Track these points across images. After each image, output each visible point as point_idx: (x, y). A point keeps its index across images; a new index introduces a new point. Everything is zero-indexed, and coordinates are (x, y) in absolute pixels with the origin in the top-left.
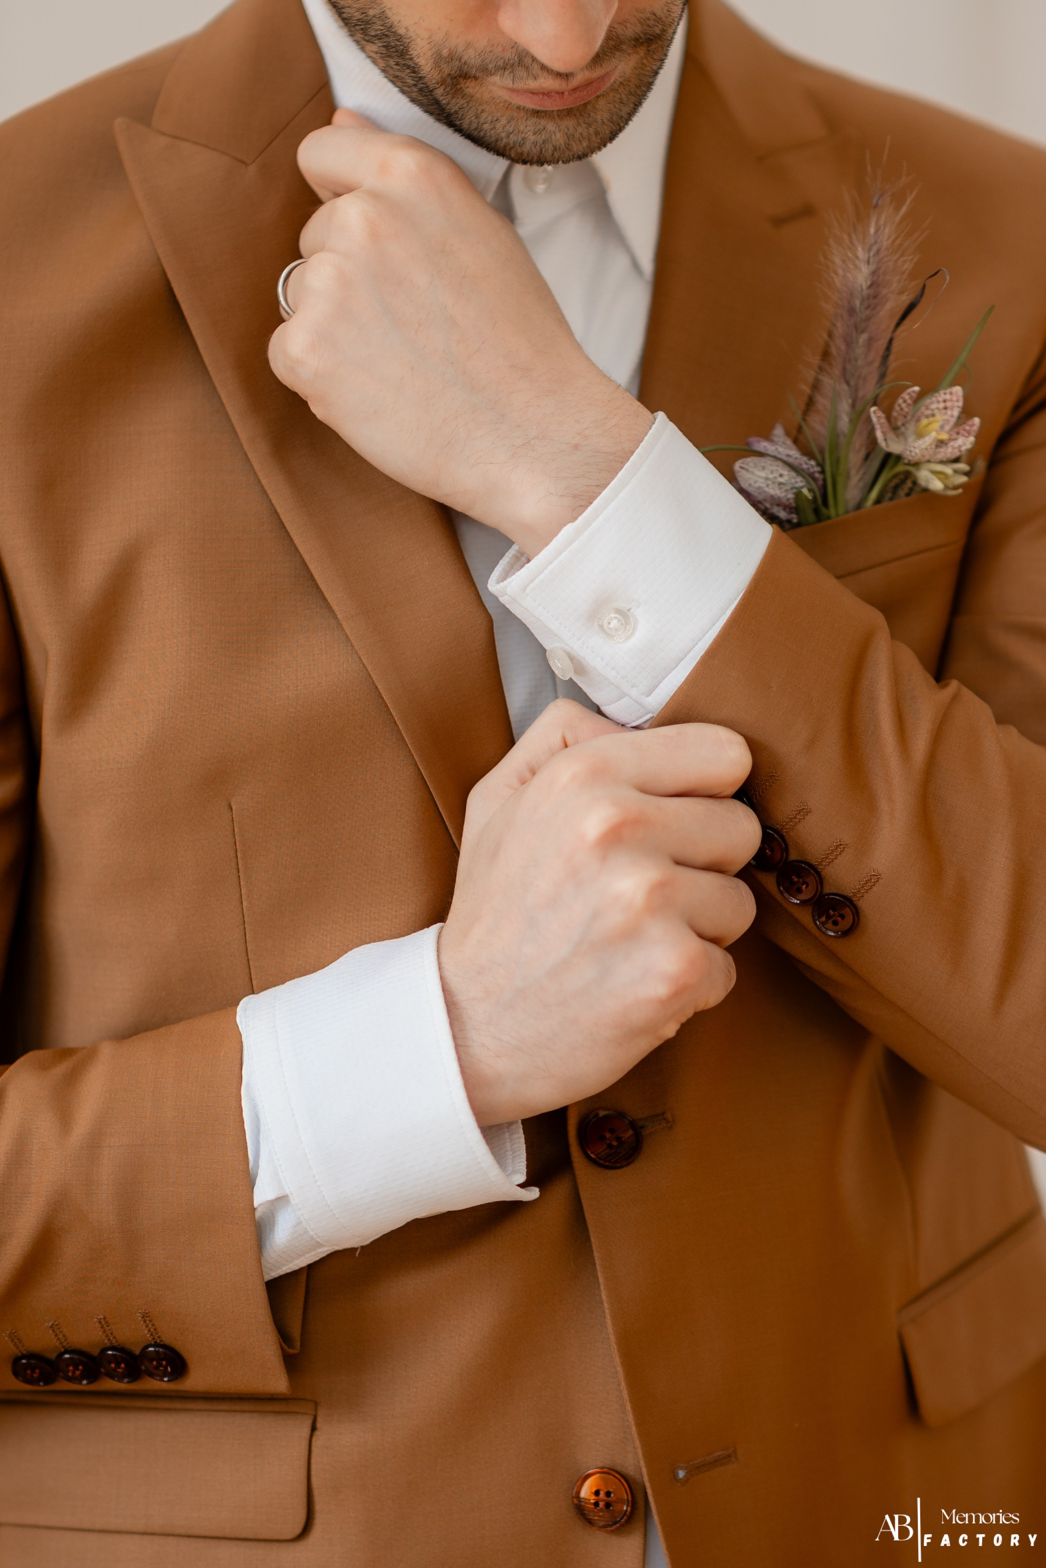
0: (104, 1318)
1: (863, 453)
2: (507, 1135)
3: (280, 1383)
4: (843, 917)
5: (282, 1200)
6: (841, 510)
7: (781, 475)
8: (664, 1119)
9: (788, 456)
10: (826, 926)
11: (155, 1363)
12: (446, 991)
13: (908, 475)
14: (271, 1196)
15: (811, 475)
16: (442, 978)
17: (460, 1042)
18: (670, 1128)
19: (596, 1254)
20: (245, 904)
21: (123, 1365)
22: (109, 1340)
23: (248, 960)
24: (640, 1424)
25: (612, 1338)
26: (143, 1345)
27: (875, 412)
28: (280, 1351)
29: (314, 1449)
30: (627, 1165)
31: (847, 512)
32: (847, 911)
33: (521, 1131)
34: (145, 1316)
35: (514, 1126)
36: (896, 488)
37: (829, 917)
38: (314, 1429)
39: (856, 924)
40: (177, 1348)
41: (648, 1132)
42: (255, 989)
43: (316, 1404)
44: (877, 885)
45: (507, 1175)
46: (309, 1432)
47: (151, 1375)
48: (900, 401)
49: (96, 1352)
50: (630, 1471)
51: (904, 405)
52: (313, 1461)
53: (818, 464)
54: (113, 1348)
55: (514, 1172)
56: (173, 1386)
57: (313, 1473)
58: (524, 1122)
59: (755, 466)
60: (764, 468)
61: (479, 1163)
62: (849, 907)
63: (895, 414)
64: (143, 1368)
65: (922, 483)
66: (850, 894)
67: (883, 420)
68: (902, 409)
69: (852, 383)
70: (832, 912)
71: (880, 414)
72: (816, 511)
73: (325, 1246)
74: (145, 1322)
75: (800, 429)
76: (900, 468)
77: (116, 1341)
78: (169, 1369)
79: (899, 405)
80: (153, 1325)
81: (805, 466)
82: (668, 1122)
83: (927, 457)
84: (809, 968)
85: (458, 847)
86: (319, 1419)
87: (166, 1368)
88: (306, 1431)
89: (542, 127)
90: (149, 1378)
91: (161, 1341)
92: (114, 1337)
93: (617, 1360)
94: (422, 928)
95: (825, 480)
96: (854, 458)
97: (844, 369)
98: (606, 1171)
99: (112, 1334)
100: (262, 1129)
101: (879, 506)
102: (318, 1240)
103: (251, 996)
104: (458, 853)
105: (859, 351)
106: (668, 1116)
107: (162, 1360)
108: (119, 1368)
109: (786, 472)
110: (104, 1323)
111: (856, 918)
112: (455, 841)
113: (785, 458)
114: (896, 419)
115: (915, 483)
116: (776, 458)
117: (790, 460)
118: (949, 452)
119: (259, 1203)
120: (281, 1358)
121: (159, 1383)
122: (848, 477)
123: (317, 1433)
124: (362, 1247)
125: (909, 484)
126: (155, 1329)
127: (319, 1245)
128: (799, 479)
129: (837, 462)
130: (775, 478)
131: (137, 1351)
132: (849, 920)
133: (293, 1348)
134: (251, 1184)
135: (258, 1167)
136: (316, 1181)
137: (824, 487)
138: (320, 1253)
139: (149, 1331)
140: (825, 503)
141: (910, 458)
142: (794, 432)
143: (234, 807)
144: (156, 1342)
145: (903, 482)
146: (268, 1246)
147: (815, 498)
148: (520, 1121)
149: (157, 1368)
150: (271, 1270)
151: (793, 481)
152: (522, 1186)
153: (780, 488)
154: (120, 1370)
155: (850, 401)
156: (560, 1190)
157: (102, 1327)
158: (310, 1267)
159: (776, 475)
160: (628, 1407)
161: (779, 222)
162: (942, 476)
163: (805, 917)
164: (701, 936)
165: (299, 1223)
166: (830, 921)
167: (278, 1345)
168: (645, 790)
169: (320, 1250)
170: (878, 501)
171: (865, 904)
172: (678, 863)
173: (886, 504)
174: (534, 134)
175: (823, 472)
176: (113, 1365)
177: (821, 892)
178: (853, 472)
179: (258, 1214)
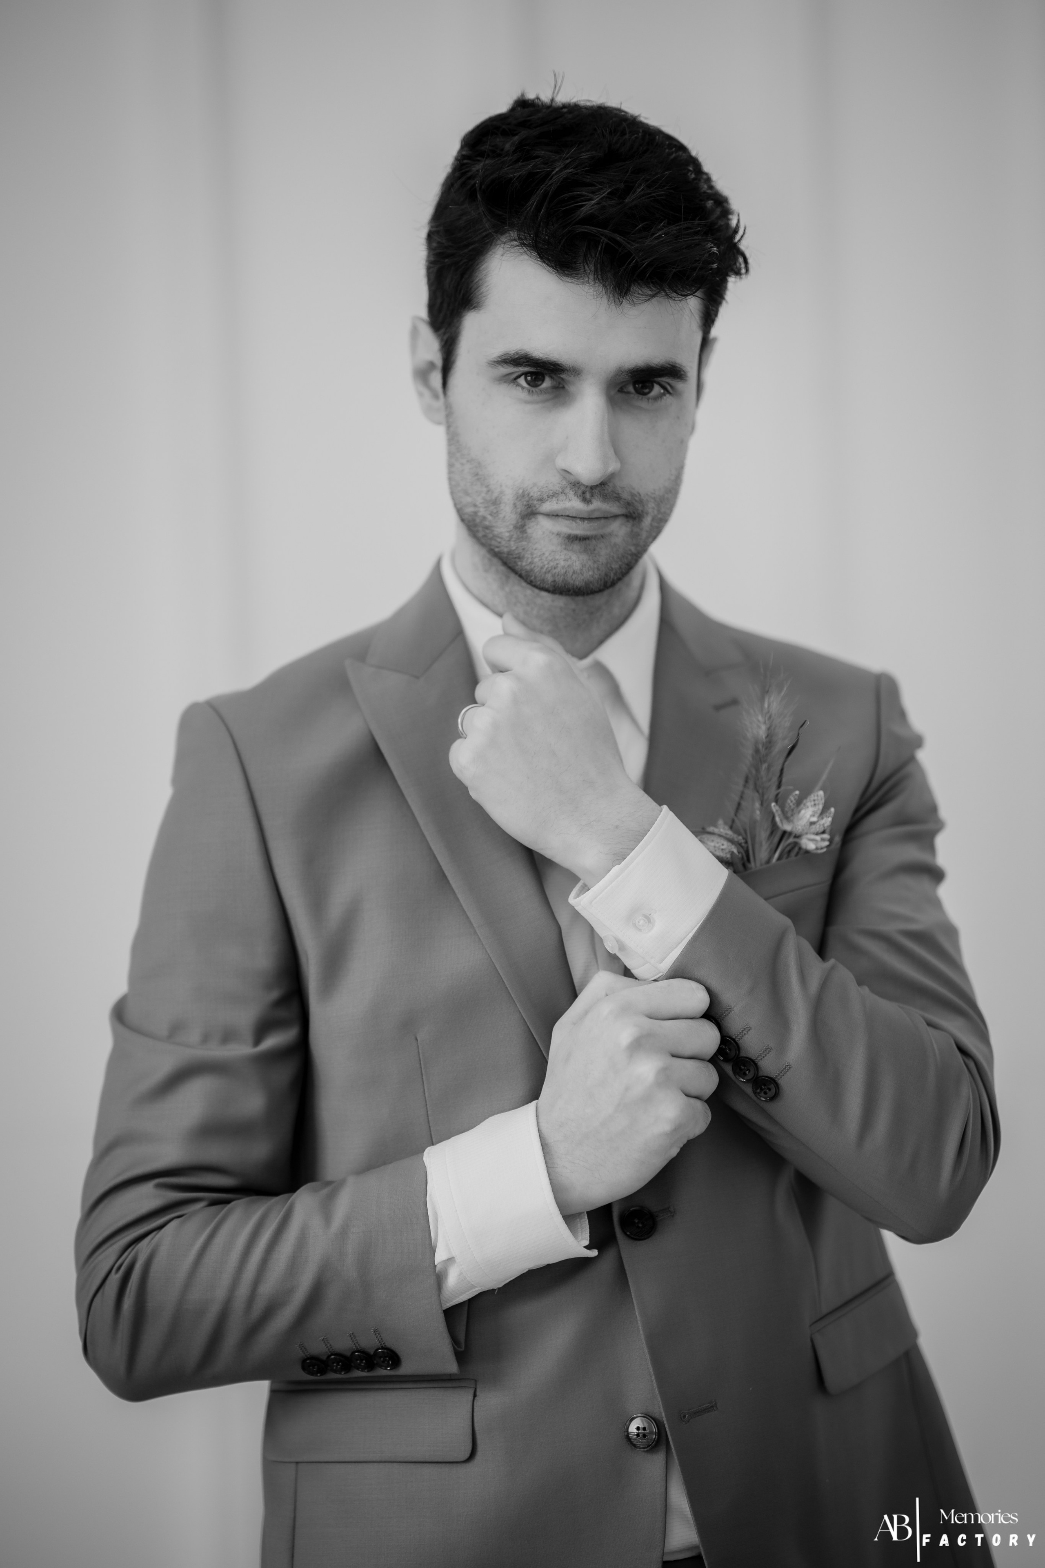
0: (353, 1334)
1: (768, 832)
2: (578, 1220)
3: (452, 1367)
4: (770, 1089)
5: (450, 1260)
6: (758, 864)
7: (723, 845)
8: (669, 1211)
9: (726, 834)
10: (760, 1095)
11: (382, 1359)
12: (541, 1137)
13: (796, 844)
14: (445, 1257)
15: (740, 844)
16: (539, 1130)
17: (549, 1165)
18: (673, 1216)
19: (631, 1289)
20: (427, 1094)
21: (364, 1361)
22: (356, 1346)
23: (430, 1126)
24: (660, 1387)
25: (643, 1337)
26: (375, 1349)
27: (774, 806)
28: (452, 1349)
29: (475, 1407)
30: (648, 1238)
31: (761, 865)
32: (772, 1086)
33: (586, 1217)
34: (375, 1331)
35: (582, 1215)
36: (790, 851)
37: (762, 1089)
38: (475, 1396)
39: (777, 1092)
40: (394, 1350)
41: (660, 1219)
42: (434, 1142)
43: (476, 1381)
44: (789, 1071)
45: (578, 1242)
46: (472, 1398)
47: (381, 1367)
48: (789, 801)
49: (348, 1354)
50: (657, 1416)
51: (791, 804)
52: (475, 1414)
53: (743, 839)
54: (358, 1351)
55: (582, 1239)
56: (393, 1373)
57: (476, 1420)
58: (588, 1213)
59: (708, 840)
60: (713, 841)
61: (562, 1235)
62: (773, 1083)
63: (786, 809)
64: (375, 1362)
65: (804, 846)
66: (773, 1076)
67: (780, 812)
68: (790, 806)
69: (760, 791)
70: (763, 1087)
71: (777, 808)
72: (744, 865)
73: (477, 1287)
74: (376, 1335)
75: (733, 821)
76: (791, 840)
77: (360, 1347)
78: (390, 1362)
79: (789, 804)
80: (380, 1336)
81: (736, 840)
82: (671, 1213)
83: (805, 831)
84: (749, 1120)
85: (546, 1058)
86: (478, 1390)
87: (388, 1362)
88: (471, 1397)
89: (569, 557)
90: (380, 1369)
91: (385, 1346)
92: (359, 1345)
93: (646, 1350)
94: (527, 1103)
95: (748, 847)
96: (763, 834)
97: (755, 784)
98: (636, 1242)
99: (357, 1343)
100: (439, 1220)
101: (779, 862)
102: (472, 1283)
103: (432, 1147)
104: (547, 1062)
105: (763, 772)
106: (672, 1209)
107: (386, 1357)
108: (362, 1363)
109: (725, 843)
110: (352, 1336)
111: (777, 1089)
112: (545, 1055)
113: (725, 835)
114: (787, 812)
115: (800, 848)
116: (720, 836)
117: (728, 836)
118: (817, 828)
119: (438, 1262)
120: (453, 1353)
121: (385, 1371)
122: (761, 845)
123: (477, 1398)
124: (498, 1288)
125: (796, 849)
126: (381, 1339)
127: (473, 1287)
128: (733, 847)
129: (753, 838)
130: (720, 846)
131: (372, 1353)
132: (773, 1091)
133: (461, 1348)
134: (433, 1252)
135: (437, 1241)
136: (470, 1248)
137: (747, 852)
138: (474, 1292)
139: (378, 1340)
140: (749, 860)
141: (796, 832)
142: (730, 823)
143: (419, 1039)
144: (382, 1347)
145: (793, 848)
146: (444, 1287)
147: (743, 857)
148: (586, 1212)
149: (383, 1362)
150: (447, 1302)
151: (730, 848)
152: (587, 1247)
153: (723, 852)
154: (362, 1364)
155: (760, 802)
156: (610, 1255)
157: (352, 1339)
158: (470, 1300)
159: (720, 844)
160: (653, 1377)
161: (718, 708)
162: (814, 842)
163: (748, 1089)
164: (687, 1095)
165: (461, 1274)
166: (763, 1092)
167: (451, 1345)
168: (651, 1017)
169: (474, 1290)
170: (779, 859)
171: (782, 1082)
172: (673, 1056)
173: (784, 861)
174: (565, 560)
175: (746, 842)
176: (358, 1362)
177: (757, 1074)
178: (764, 843)
179: (437, 1269)
